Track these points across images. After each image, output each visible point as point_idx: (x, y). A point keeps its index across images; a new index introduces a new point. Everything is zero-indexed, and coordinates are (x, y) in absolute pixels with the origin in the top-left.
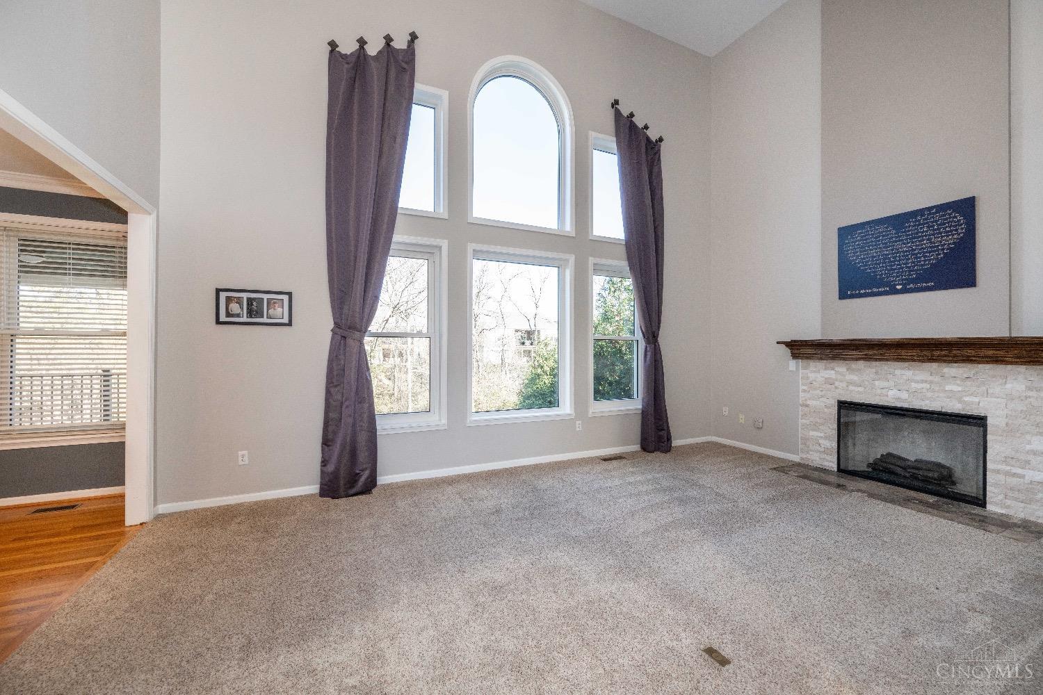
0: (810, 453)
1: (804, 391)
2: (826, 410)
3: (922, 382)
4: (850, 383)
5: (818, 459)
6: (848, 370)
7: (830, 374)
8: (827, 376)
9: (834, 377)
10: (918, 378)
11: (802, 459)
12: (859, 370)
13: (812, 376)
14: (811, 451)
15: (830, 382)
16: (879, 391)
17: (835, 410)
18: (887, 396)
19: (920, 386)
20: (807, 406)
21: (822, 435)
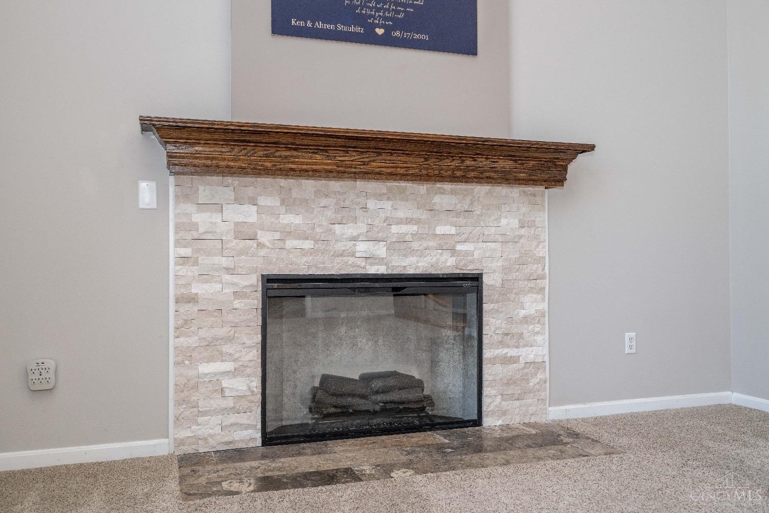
0: (200, 420)
1: (184, 260)
2: (237, 304)
3: (409, 221)
4: (288, 233)
5: (218, 430)
6: (283, 202)
7: (248, 214)
8: (240, 219)
9: (253, 219)
10: (401, 214)
11: (180, 443)
12: (304, 202)
13: (203, 219)
14: (204, 414)
15: (245, 233)
16: (340, 246)
17: (256, 301)
18: (353, 255)
19: (404, 229)
20: (192, 299)
21: (229, 366)
